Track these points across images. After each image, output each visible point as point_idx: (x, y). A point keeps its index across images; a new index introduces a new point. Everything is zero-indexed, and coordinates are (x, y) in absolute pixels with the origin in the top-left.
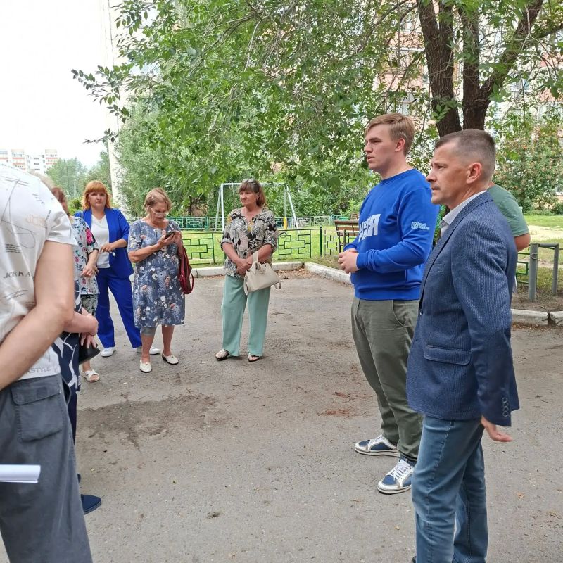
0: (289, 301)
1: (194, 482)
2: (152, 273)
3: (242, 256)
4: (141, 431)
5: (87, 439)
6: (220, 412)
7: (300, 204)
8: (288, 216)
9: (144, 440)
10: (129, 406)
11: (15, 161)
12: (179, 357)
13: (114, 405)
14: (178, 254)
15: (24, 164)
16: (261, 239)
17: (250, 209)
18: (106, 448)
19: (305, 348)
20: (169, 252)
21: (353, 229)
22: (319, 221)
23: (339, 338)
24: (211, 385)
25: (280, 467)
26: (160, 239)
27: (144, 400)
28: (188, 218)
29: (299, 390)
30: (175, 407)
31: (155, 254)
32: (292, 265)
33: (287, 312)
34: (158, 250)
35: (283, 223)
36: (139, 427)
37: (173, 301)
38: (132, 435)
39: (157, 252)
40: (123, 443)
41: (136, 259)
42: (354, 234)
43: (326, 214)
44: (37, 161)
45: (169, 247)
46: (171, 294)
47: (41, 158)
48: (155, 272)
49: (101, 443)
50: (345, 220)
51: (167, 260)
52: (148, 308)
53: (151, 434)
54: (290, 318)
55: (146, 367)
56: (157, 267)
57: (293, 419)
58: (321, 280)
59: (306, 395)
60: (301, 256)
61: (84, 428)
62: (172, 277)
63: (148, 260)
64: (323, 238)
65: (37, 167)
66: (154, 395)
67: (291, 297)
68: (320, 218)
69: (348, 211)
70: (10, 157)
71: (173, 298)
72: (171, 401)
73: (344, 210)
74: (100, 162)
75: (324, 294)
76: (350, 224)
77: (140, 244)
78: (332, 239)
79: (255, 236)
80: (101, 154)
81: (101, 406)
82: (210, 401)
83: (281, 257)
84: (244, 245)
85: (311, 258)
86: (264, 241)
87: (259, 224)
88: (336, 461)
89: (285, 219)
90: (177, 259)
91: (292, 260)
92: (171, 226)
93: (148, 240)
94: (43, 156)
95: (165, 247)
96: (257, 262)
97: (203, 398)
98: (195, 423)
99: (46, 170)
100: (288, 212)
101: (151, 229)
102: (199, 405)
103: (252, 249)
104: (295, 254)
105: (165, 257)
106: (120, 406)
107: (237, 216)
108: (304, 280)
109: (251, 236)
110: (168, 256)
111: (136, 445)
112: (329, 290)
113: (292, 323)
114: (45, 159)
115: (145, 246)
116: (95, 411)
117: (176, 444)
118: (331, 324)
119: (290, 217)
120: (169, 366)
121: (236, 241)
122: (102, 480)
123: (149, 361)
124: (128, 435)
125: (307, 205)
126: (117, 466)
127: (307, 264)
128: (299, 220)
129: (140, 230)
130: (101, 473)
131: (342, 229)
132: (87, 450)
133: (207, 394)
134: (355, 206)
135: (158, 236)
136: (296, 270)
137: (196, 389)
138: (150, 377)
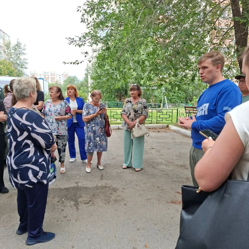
0: (159, 143)
1: (101, 232)
2: (93, 127)
3: (131, 120)
4: (81, 202)
5: (56, 203)
6: (119, 196)
7: (170, 98)
8: (163, 103)
9: (82, 206)
10: (77, 189)
11: (51, 76)
12: (104, 166)
13: (71, 187)
14: (105, 118)
15: (55, 77)
16: (140, 113)
17: (135, 98)
18: (63, 209)
19: (164, 167)
20: (101, 117)
21: (193, 110)
22: (179, 106)
23: (182, 163)
24: (117, 182)
25: (143, 229)
26: (97, 111)
27: (85, 186)
28: (119, 103)
29: (159, 189)
30: (98, 191)
31: (95, 118)
32: (163, 126)
33: (158, 148)
34: (96, 116)
35: (160, 106)
36: (80, 199)
37: (103, 140)
38: (76, 203)
39: (95, 117)
40: (71, 207)
41: (86, 120)
42: (194, 113)
43: (182, 102)
44: (60, 77)
45: (101, 115)
46: (102, 137)
47: (62, 76)
48: (94, 126)
49: (62, 206)
50: (191, 106)
51: (100, 121)
52: (91, 143)
53: (85, 204)
54: (159, 151)
55: (88, 170)
56: (95, 124)
57: (154, 203)
58: (176, 134)
59: (162, 191)
60: (167, 122)
61: (56, 197)
62: (102, 129)
63: (92, 121)
64: (178, 114)
65: (60, 79)
66: (90, 184)
67: (161, 141)
68: (179, 104)
69: (192, 102)
70: (50, 74)
71: (103, 139)
72: (97, 188)
73: (191, 101)
74: (85, 78)
75: (177, 141)
76: (192, 108)
77: (88, 113)
78: (183, 115)
79: (137, 111)
80: (85, 74)
81: (65, 187)
82: (115, 190)
83: (158, 122)
84: (132, 115)
85: (172, 123)
86: (142, 114)
87: (140, 105)
88: (173, 229)
89: (162, 105)
90: (104, 121)
91: (163, 123)
92: (102, 105)
93: (91, 112)
94: (63, 75)
95: (99, 115)
96: (138, 123)
97: (112, 188)
98: (106, 200)
99: (63, 80)
100: (163, 101)
101: (93, 107)
102: (110, 191)
103: (136, 117)
104: (164, 121)
105: (99, 120)
106: (74, 188)
107: (129, 101)
108: (168, 133)
109: (136, 111)
110: (100, 119)
111: (77, 208)
112: (180, 139)
113: (159, 154)
114: (63, 76)
115: (90, 114)
116: (62, 189)
117: (96, 210)
118: (178, 156)
119: (164, 104)
120: (99, 170)
121: (128, 113)
122: (58, 225)
123: (90, 167)
124: (74, 203)
125: (173, 98)
126: (67, 219)
127: (170, 126)
128: (168, 105)
129: (88, 107)
130: (59, 221)
131: (188, 110)
132: (55, 209)
133: (114, 186)
134: (196, 100)
135: (96, 110)
136: (164, 128)
137: (109, 183)
138: (89, 175)
